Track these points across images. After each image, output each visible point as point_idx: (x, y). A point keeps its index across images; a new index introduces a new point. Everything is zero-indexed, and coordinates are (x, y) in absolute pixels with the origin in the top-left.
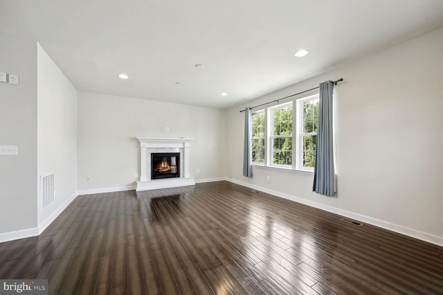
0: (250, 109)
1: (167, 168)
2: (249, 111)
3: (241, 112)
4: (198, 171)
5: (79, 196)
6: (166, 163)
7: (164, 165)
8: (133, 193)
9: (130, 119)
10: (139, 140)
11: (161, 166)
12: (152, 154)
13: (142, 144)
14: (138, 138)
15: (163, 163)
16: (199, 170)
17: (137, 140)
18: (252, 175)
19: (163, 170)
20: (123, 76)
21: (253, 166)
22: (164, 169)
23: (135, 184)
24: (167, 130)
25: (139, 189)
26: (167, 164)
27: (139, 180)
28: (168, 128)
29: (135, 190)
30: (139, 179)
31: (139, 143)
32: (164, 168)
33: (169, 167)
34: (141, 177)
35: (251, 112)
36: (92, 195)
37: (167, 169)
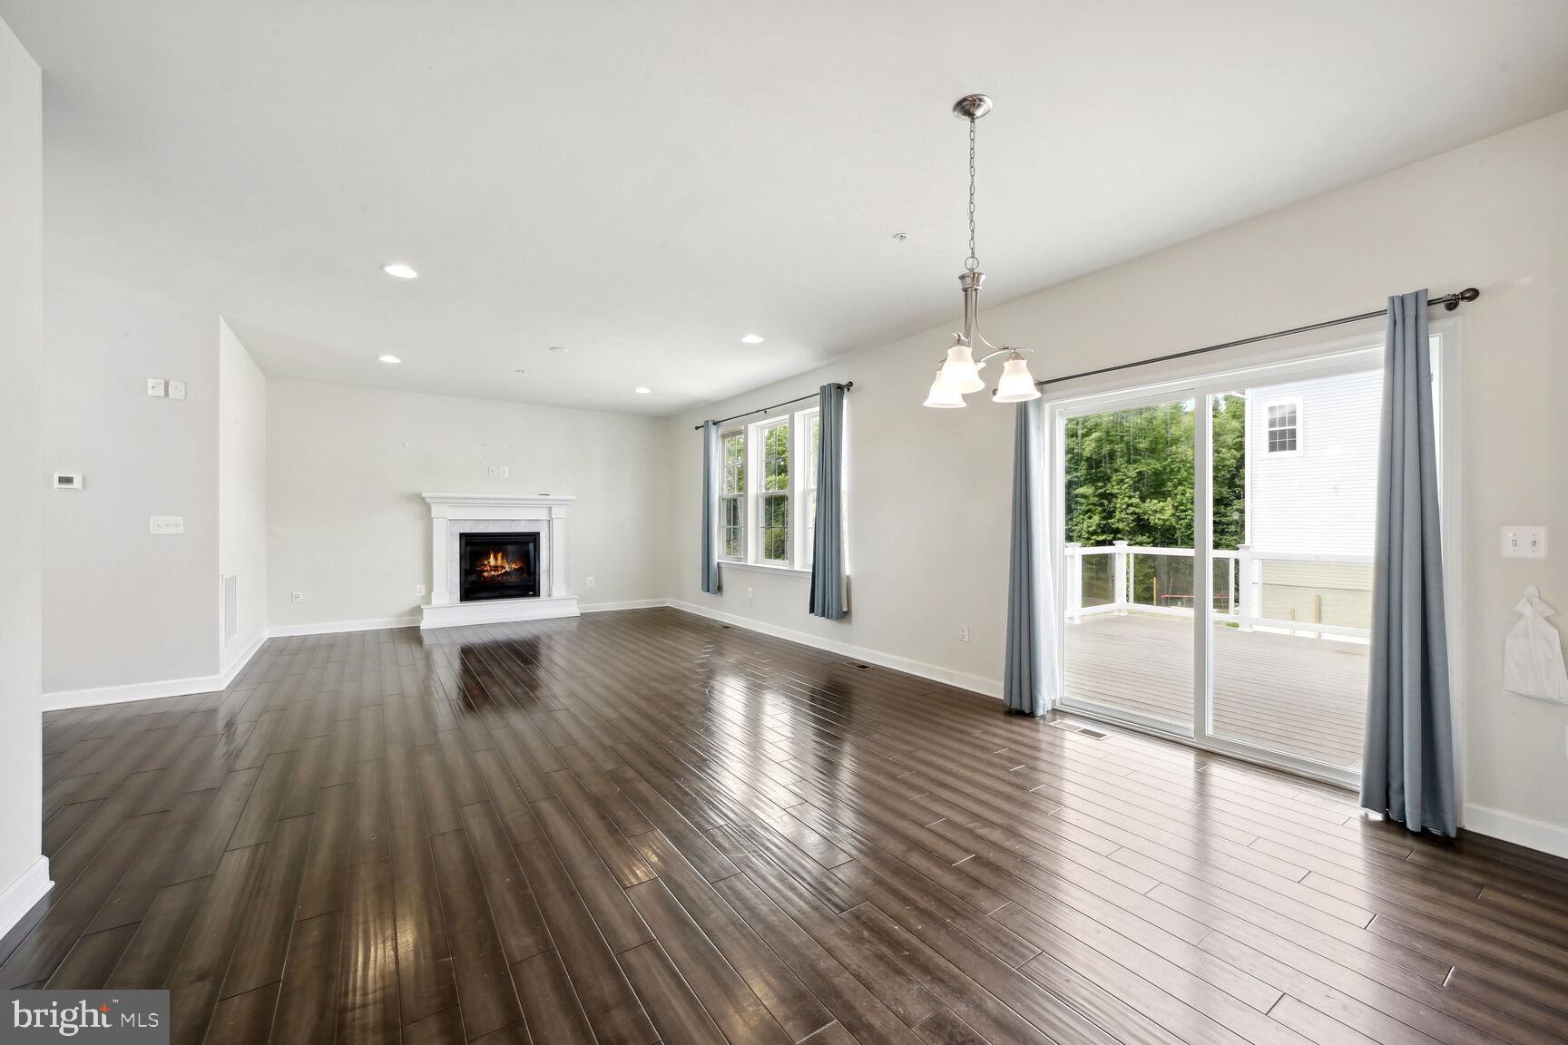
0: (714, 424)
1: (503, 567)
2: (713, 429)
3: (697, 428)
4: (591, 581)
5: (272, 640)
6: (500, 556)
7: (496, 558)
8: (412, 635)
9: (404, 445)
10: (428, 500)
11: (489, 563)
12: (462, 535)
13: (436, 510)
14: (424, 495)
15: (492, 556)
16: (592, 578)
17: (423, 499)
18: (720, 588)
19: (493, 573)
20: (389, 359)
21: (722, 565)
22: (495, 571)
23: (417, 611)
24: (504, 473)
25: (427, 623)
26: (502, 557)
27: (429, 601)
28: (507, 469)
29: (417, 629)
30: (428, 598)
31: (428, 508)
32: (496, 568)
33: (507, 566)
34: (433, 593)
35: (717, 431)
36: (305, 638)
37: (504, 571)
